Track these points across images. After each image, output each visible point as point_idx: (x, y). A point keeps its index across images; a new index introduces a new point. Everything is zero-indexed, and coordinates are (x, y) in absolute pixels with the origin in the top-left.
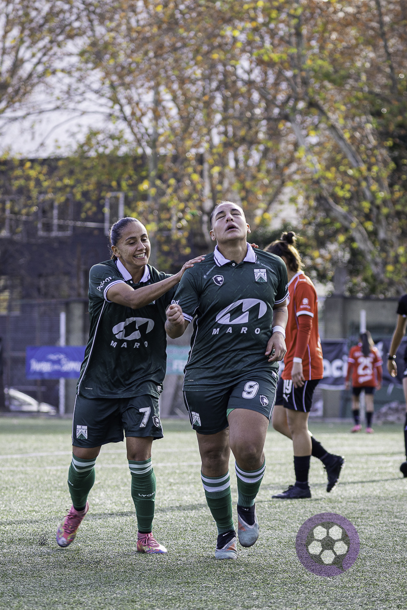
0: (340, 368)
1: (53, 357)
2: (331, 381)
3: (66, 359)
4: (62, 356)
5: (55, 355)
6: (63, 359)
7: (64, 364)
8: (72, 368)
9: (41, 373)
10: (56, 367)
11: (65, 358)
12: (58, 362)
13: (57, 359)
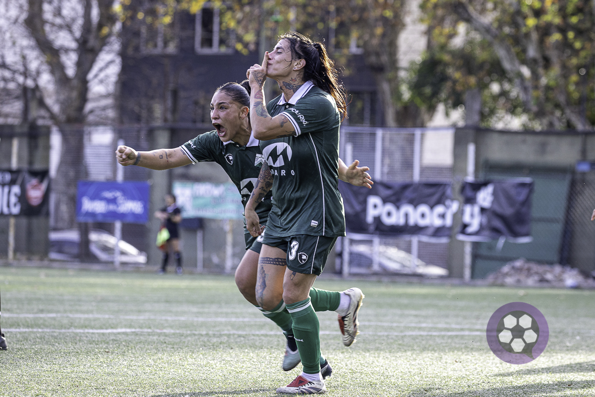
0: (443, 216)
1: (108, 195)
2: (431, 231)
3: (123, 198)
4: (118, 194)
5: (110, 192)
6: (119, 198)
7: (120, 204)
8: (130, 208)
9: (93, 215)
10: (112, 207)
11: (122, 196)
12: (113, 201)
13: (112, 197)
